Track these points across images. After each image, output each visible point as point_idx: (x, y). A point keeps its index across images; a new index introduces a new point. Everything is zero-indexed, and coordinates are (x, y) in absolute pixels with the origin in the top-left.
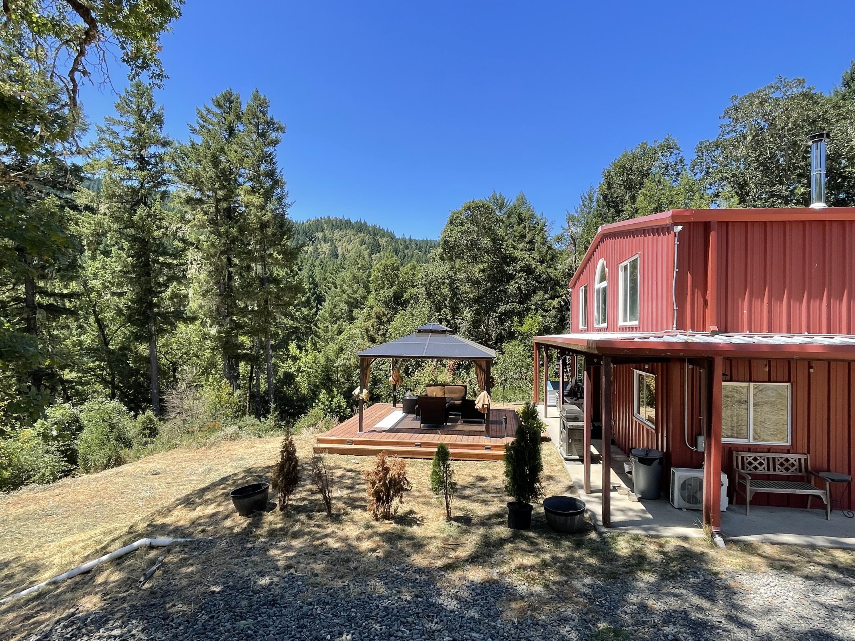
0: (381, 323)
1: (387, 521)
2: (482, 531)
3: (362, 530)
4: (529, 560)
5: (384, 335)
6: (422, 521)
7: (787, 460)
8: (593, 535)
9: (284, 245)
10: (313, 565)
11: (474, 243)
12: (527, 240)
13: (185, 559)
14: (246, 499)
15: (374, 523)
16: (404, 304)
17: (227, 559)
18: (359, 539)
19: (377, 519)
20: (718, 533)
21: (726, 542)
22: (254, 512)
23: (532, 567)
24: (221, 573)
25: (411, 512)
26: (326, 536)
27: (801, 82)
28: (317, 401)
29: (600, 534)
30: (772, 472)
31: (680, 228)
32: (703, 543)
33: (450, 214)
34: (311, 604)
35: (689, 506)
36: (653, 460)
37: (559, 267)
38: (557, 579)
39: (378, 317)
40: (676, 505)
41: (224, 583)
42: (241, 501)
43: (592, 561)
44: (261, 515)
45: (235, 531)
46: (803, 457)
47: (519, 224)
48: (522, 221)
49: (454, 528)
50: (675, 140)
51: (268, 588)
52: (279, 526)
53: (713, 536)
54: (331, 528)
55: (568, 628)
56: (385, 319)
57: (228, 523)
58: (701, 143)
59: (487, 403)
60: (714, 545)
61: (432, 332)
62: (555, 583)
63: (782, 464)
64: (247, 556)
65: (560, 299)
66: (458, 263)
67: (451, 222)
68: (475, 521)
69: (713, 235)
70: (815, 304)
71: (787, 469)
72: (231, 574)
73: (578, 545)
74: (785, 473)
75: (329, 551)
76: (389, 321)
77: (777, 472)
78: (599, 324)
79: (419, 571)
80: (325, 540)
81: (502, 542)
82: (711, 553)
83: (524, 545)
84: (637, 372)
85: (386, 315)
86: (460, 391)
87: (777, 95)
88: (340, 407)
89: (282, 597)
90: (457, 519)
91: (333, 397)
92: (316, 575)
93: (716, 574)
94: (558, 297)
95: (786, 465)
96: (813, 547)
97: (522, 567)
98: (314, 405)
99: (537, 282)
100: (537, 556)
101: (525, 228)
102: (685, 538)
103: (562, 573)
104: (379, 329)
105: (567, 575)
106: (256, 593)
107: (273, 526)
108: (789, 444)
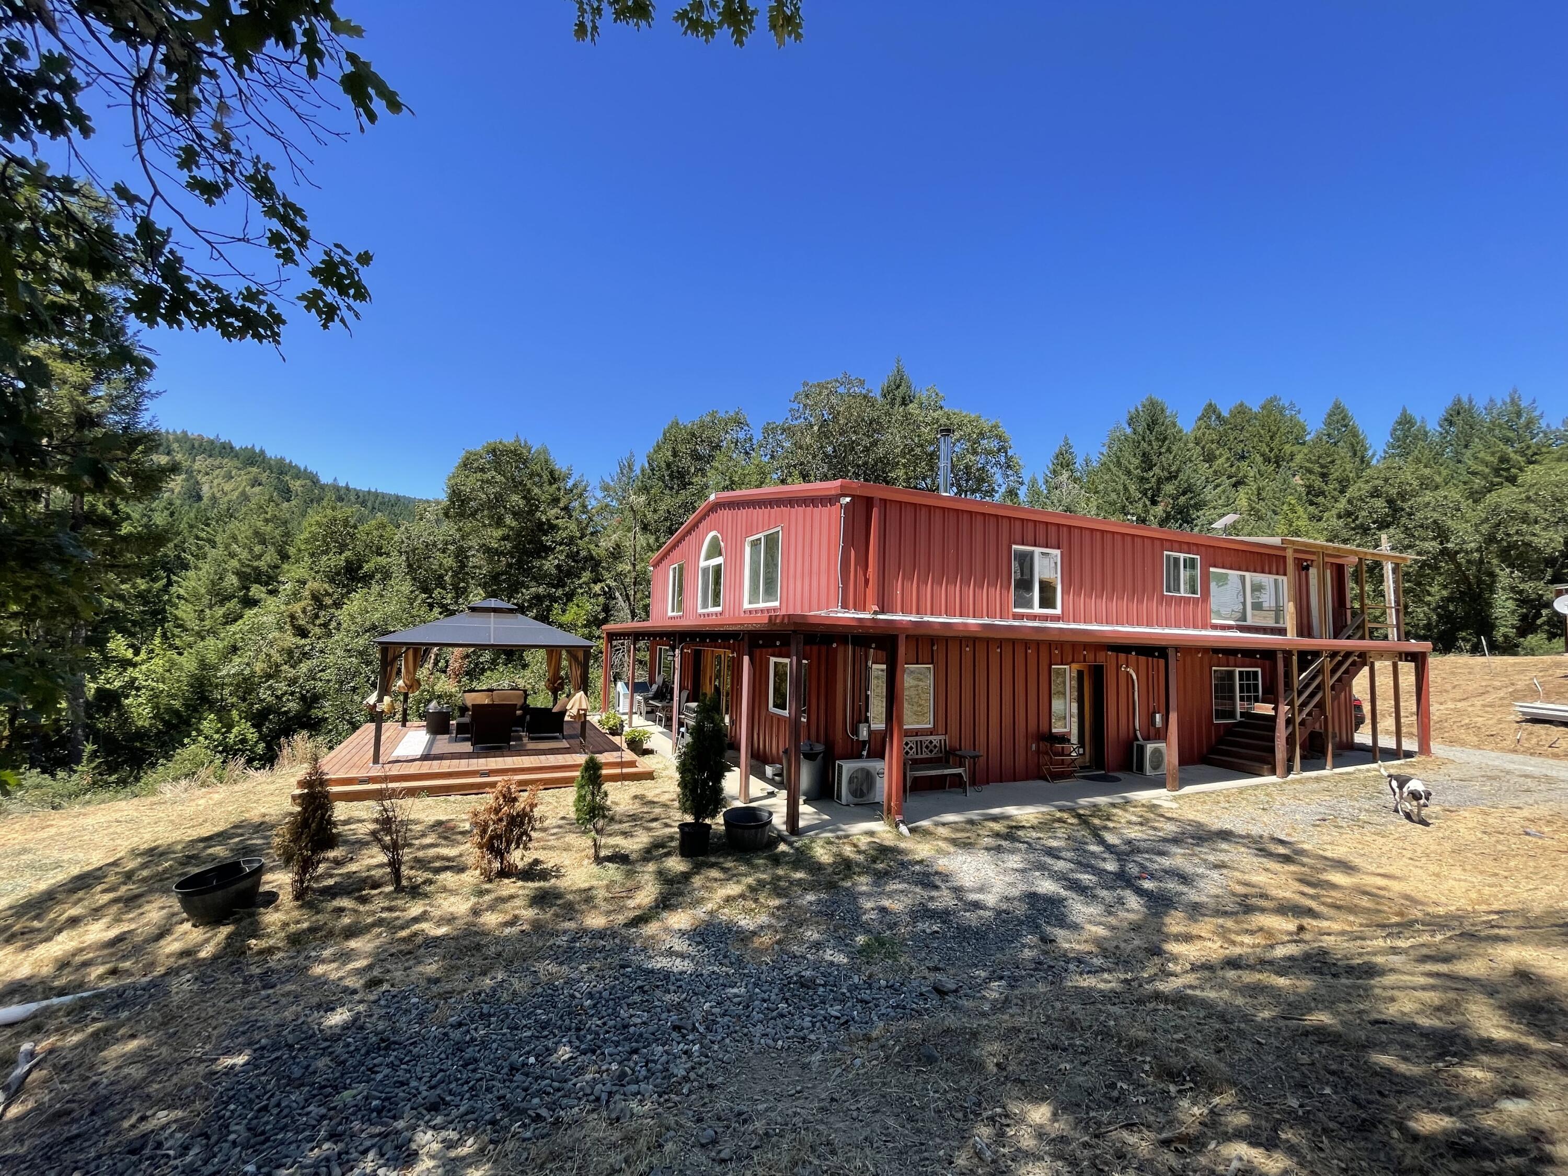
0: (321, 606)
1: (506, 881)
2: (651, 867)
3: (473, 900)
4: (733, 889)
5: (325, 625)
6: (558, 871)
7: (931, 742)
8: (782, 847)
9: (134, 462)
10: (420, 968)
11: (499, 498)
12: (561, 505)
13: (106, 1030)
14: (219, 893)
15: (487, 886)
16: (366, 580)
17: (221, 1004)
18: (476, 912)
19: (490, 881)
20: (902, 822)
21: (911, 830)
22: (236, 913)
23: (742, 896)
24: (223, 1029)
25: (536, 862)
26: (416, 920)
27: (862, 383)
28: (194, 733)
29: (790, 844)
30: (919, 756)
31: (848, 499)
32: (889, 835)
33: (463, 454)
34: (460, 1025)
35: (856, 800)
36: (818, 754)
37: (602, 544)
38: (777, 902)
39: (316, 598)
40: (844, 802)
41: (250, 1044)
42: (207, 897)
43: (799, 875)
44: (252, 915)
45: (203, 954)
46: (942, 737)
47: (551, 484)
48: (555, 479)
49: (613, 871)
50: (746, 416)
51: (355, 1025)
52: (305, 925)
53: (897, 826)
54: (416, 909)
55: (829, 952)
56: (328, 601)
57: (171, 946)
58: (768, 424)
59: (584, 707)
60: (900, 836)
61: (495, 610)
62: (778, 908)
63: (927, 747)
64: (265, 987)
65: (603, 584)
66: (468, 525)
67: (465, 465)
68: (633, 856)
69: (875, 512)
70: (951, 588)
71: (931, 751)
72: (253, 1026)
73: (776, 860)
74: (930, 755)
75: (434, 942)
76: (338, 605)
77: (924, 756)
78: (705, 605)
79: (600, 934)
80: (416, 927)
81: (686, 877)
82: (903, 845)
83: (714, 873)
84: (773, 660)
85: (330, 595)
86: (518, 697)
87: (841, 390)
88: (244, 741)
89: (395, 1031)
90: (609, 859)
91: (230, 727)
92: (437, 981)
93: (921, 862)
94: (601, 581)
95: (931, 747)
96: (971, 822)
97: (729, 900)
98: (186, 741)
99: (574, 561)
100: (738, 882)
101: (559, 489)
102: (871, 833)
103: (779, 896)
104: (317, 616)
105: (786, 896)
106: (336, 1041)
107: (293, 928)
108: (931, 726)
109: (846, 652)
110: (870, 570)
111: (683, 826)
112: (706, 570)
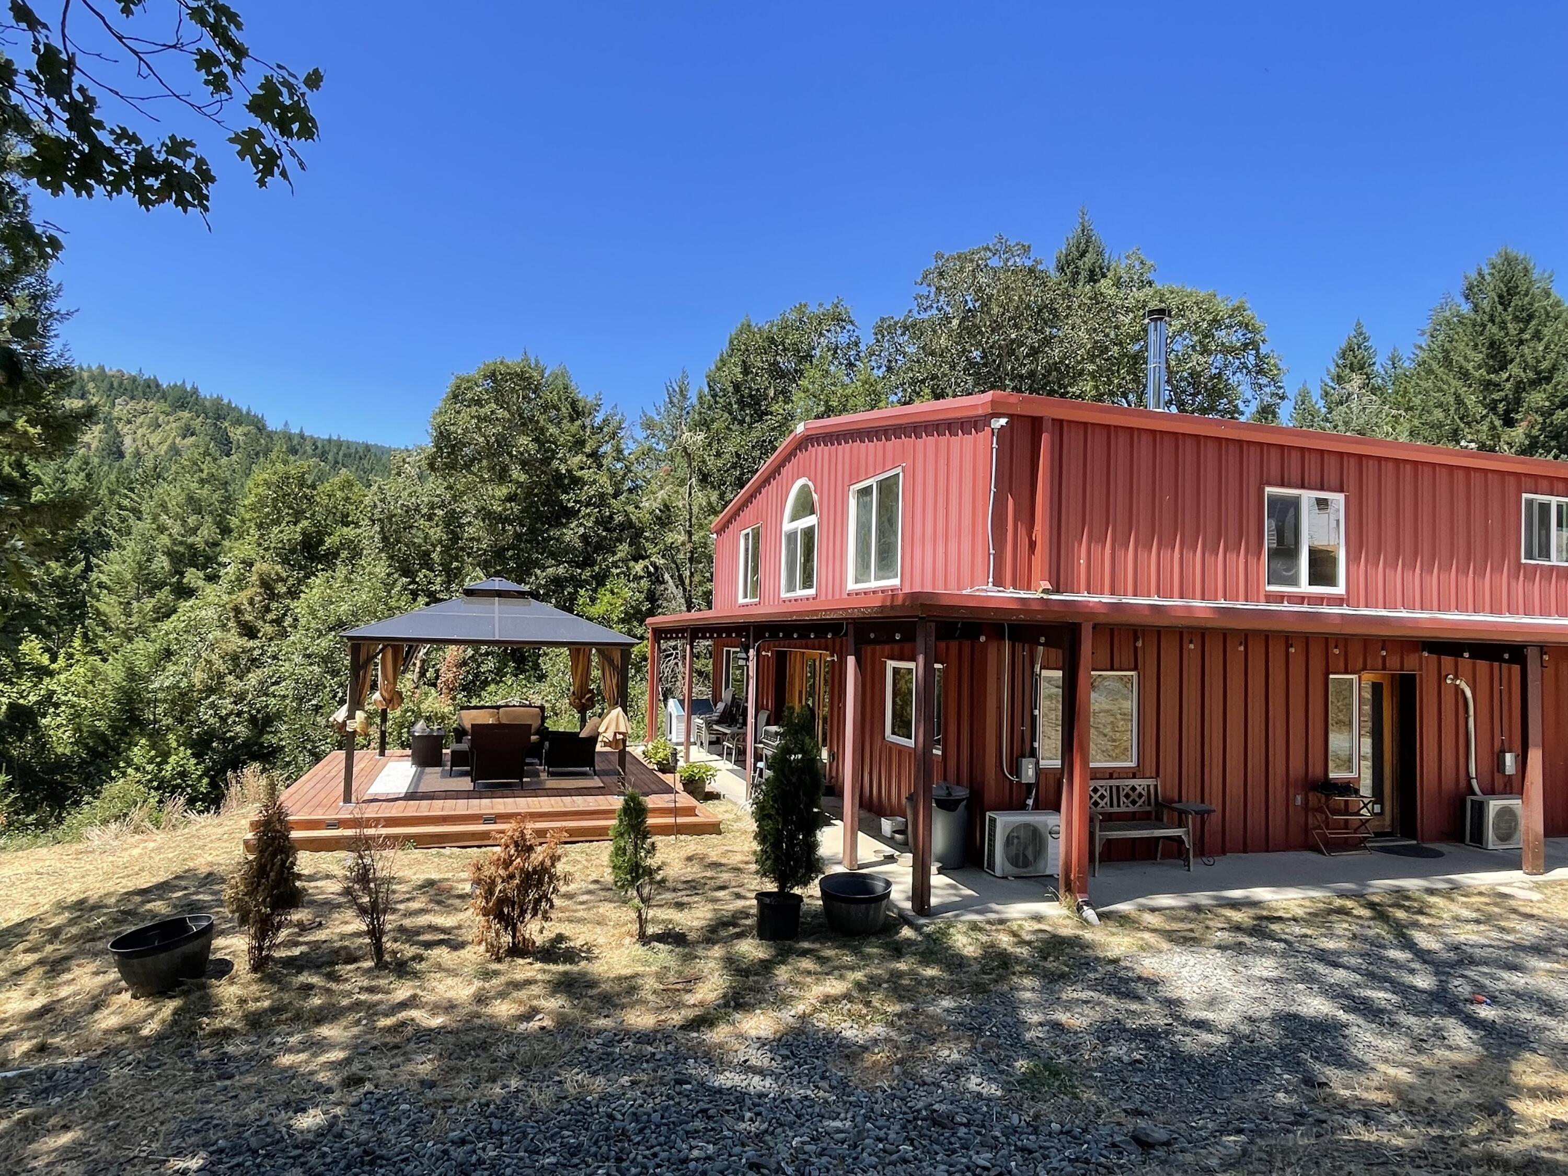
0: (273, 596)
1: (520, 961)
2: (717, 951)
3: (477, 984)
4: (835, 987)
5: (278, 621)
6: (589, 951)
7: (1133, 789)
8: (907, 932)
9: (43, 406)
10: (410, 1067)
11: (503, 442)
12: (587, 450)
13: (36, 1118)
14: (162, 955)
15: (495, 966)
16: (330, 558)
17: (169, 1094)
18: (481, 999)
19: (499, 960)
20: (1087, 903)
21: (1100, 916)
22: (182, 984)
23: (847, 997)
24: (172, 1126)
25: (560, 938)
26: (404, 1005)
27: (1026, 249)
28: (122, 764)
29: (918, 929)
30: (1115, 809)
31: (1003, 421)
32: (1068, 922)
33: (453, 381)
34: (463, 1142)
35: (1016, 871)
36: (957, 802)
37: (645, 504)
38: (897, 1008)
39: (266, 584)
40: (998, 873)
41: (205, 1146)
42: (149, 960)
43: (930, 972)
44: (204, 987)
45: (145, 1032)
46: (1151, 782)
47: (572, 420)
48: (578, 413)
49: (664, 954)
50: (849, 308)
51: (330, 1131)
52: (266, 1004)
53: (1079, 909)
54: (403, 991)
55: (974, 1080)
56: (281, 589)
57: (107, 1020)
58: (883, 320)
59: (623, 730)
60: (1085, 923)
61: (500, 594)
62: (900, 1016)
63: (1127, 796)
64: (220, 1078)
65: (647, 561)
66: (462, 480)
67: (455, 396)
68: (692, 936)
69: (1045, 438)
70: (1166, 554)
71: (1134, 802)
72: (208, 1123)
73: (898, 950)
74: (1132, 809)
75: (425, 1036)
76: (293, 594)
77: (1123, 809)
78: (791, 587)
79: (645, 1038)
80: (403, 1015)
81: (766, 967)
82: (1088, 935)
83: (807, 964)
84: (891, 664)
85: (284, 581)
86: (532, 716)
87: (995, 262)
88: (183, 774)
89: (381, 1143)
90: (660, 938)
91: (165, 755)
92: (432, 1085)
93: (1115, 961)
94: (643, 558)
95: (1134, 796)
96: (1197, 908)
97: (828, 1001)
98: (113, 773)
99: (606, 529)
100: (841, 977)
101: (584, 427)
102: (1038, 918)
103: (901, 999)
104: (267, 610)
105: (910, 1001)
106: (309, 1149)
107: (252, 1006)
108: (1133, 764)
109: (1000, 652)
110: (1038, 527)
111: (761, 896)
112: (791, 537)
